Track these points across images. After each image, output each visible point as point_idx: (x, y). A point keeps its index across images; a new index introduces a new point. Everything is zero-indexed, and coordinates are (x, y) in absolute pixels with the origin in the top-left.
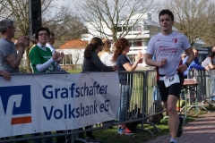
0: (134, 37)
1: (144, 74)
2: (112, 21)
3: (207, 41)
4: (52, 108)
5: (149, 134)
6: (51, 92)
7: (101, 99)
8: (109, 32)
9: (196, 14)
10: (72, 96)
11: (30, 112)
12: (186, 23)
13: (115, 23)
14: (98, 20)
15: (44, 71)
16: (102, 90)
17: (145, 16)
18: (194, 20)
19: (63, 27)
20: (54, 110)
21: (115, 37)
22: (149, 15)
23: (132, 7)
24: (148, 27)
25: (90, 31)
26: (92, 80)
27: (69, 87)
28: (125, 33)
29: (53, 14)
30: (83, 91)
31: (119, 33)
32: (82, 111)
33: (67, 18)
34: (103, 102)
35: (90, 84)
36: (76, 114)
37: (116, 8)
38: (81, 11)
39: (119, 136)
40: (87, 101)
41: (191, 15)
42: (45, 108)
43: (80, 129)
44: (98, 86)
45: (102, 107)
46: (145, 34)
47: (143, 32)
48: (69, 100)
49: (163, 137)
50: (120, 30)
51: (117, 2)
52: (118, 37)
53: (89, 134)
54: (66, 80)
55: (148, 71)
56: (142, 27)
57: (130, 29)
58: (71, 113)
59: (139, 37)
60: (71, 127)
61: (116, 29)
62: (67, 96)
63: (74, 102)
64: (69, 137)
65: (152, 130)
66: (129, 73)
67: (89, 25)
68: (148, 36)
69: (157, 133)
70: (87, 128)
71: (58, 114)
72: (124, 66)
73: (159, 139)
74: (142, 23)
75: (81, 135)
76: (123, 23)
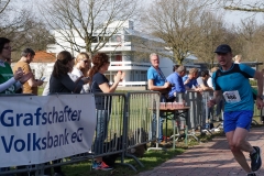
0: (113, 49)
1: (126, 97)
2: (86, 29)
3: (200, 56)
4: (12, 137)
5: (131, 169)
6: (11, 119)
7: (73, 126)
8: (81, 42)
9: (186, 23)
10: (38, 123)
12: (175, 34)
13: (89, 31)
14: (68, 27)
15: (4, 92)
16: (74, 116)
17: (126, 24)
18: (184, 30)
19: (23, 36)
20: (14, 140)
21: (89, 49)
22: (131, 23)
23: (110, 12)
24: (129, 38)
25: (58, 41)
26: (63, 103)
27: (34, 112)
28: (102, 44)
29: (11, 19)
30: (51, 116)
31: (94, 44)
32: (50, 142)
33: (29, 24)
34: (75, 129)
35: (59, 108)
36: (42, 145)
37: (91, 14)
38: (47, 16)
39: (94, 172)
40: (56, 129)
41: (180, 24)
42: (3, 138)
43: (46, 164)
44: (70, 111)
45: (74, 136)
46: (125, 47)
47: (124, 44)
48: (34, 129)
50: (95, 41)
51: (92, 6)
52: (93, 49)
53: (58, 169)
54: (30, 103)
55: (129, 94)
56: (123, 37)
57: (107, 40)
58: (36, 144)
59: (118, 49)
60: (36, 162)
61: (90, 39)
62: (31, 123)
63: (40, 131)
64: (33, 173)
65: (133, 164)
66: (107, 95)
67: (56, 34)
68: (129, 48)
69: (140, 168)
70: (55, 162)
71: (19, 145)
72: (100, 86)
73: (141, 175)
74: (122, 32)
75: (47, 171)
76: (99, 31)
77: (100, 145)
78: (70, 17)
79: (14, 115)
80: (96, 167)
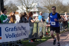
0: (33, 11)
1: (37, 23)
2: (26, 6)
4: (8, 34)
5: (39, 42)
6: (8, 29)
7: (24, 31)
8: (25, 9)
10: (15, 31)
11: (1, 36)
13: (27, 6)
14: (21, 5)
16: (24, 28)
17: (37, 4)
18: (52, 5)
19: (10, 8)
21: (27, 11)
22: (38, 4)
23: (32, 1)
24: (38, 8)
25: (19, 9)
26: (21, 25)
27: (14, 27)
28: (30, 9)
29: (7, 3)
30: (18, 29)
31: (28, 10)
32: (18, 35)
33: (12, 5)
34: (24, 32)
35: (20, 27)
36: (16, 36)
37: (27, 2)
38: (16, 2)
39: (29, 43)
40: (19, 32)
43: (17, 41)
44: (23, 27)
45: (24, 34)
46: (37, 10)
47: (36, 9)
48: (14, 32)
49: (43, 43)
50: (29, 9)
52: (28, 11)
54: (12, 25)
56: (36, 7)
57: (32, 8)
58: (14, 36)
59: (35, 11)
60: (14, 40)
61: (27, 8)
62: (13, 31)
63: (15, 32)
64: (14, 43)
65: (40, 41)
66: (32, 23)
67: (19, 7)
68: (38, 10)
69: (41, 42)
70: (19, 40)
71: (10, 36)
72: (31, 21)
73: (42, 43)
74: (36, 6)
75: (17, 43)
76: (30, 6)
77: (31, 36)
78: (22, 2)
79: (8, 28)
80: (30, 42)
